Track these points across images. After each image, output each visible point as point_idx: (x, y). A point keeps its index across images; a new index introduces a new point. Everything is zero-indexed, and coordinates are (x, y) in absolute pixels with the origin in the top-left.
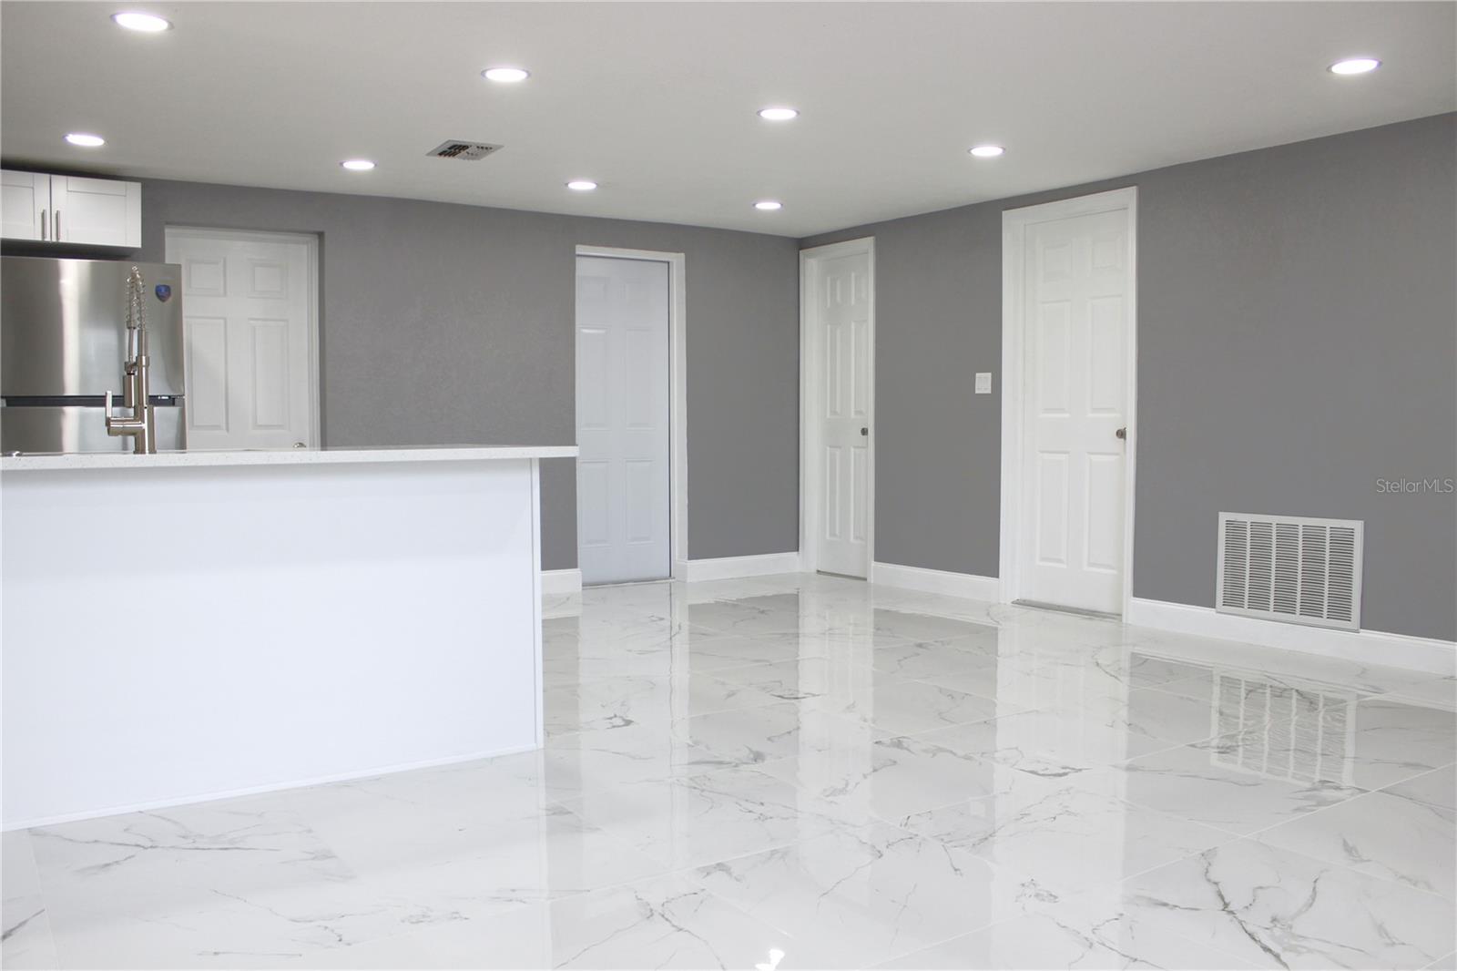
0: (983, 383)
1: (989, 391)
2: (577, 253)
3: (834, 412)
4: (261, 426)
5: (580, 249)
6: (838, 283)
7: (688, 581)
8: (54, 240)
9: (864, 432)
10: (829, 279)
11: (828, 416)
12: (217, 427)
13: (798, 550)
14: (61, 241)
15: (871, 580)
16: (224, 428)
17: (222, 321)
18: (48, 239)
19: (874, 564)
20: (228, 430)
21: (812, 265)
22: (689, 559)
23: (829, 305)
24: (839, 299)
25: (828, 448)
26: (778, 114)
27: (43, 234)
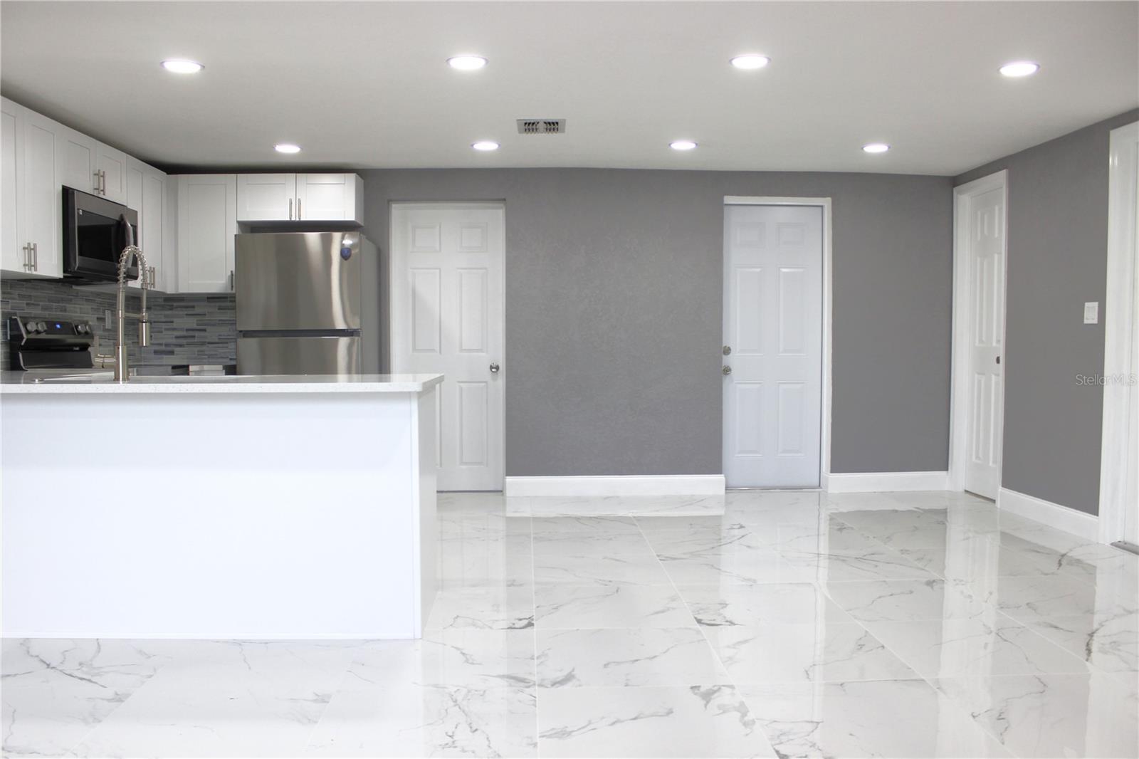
0: (1090, 315)
1: (1095, 321)
2: (725, 202)
3: (981, 341)
4: (465, 350)
5: (728, 200)
6: (986, 216)
7: (829, 492)
8: (298, 219)
9: (998, 360)
10: (979, 213)
11: (977, 344)
12: (433, 350)
13: (947, 470)
14: (302, 219)
15: (998, 504)
16: (438, 351)
17: (438, 271)
18: (293, 219)
19: (1000, 489)
20: (440, 352)
21: (965, 202)
22: (832, 472)
23: (979, 238)
24: (986, 232)
25: (976, 375)
26: (750, 62)
27: (291, 216)
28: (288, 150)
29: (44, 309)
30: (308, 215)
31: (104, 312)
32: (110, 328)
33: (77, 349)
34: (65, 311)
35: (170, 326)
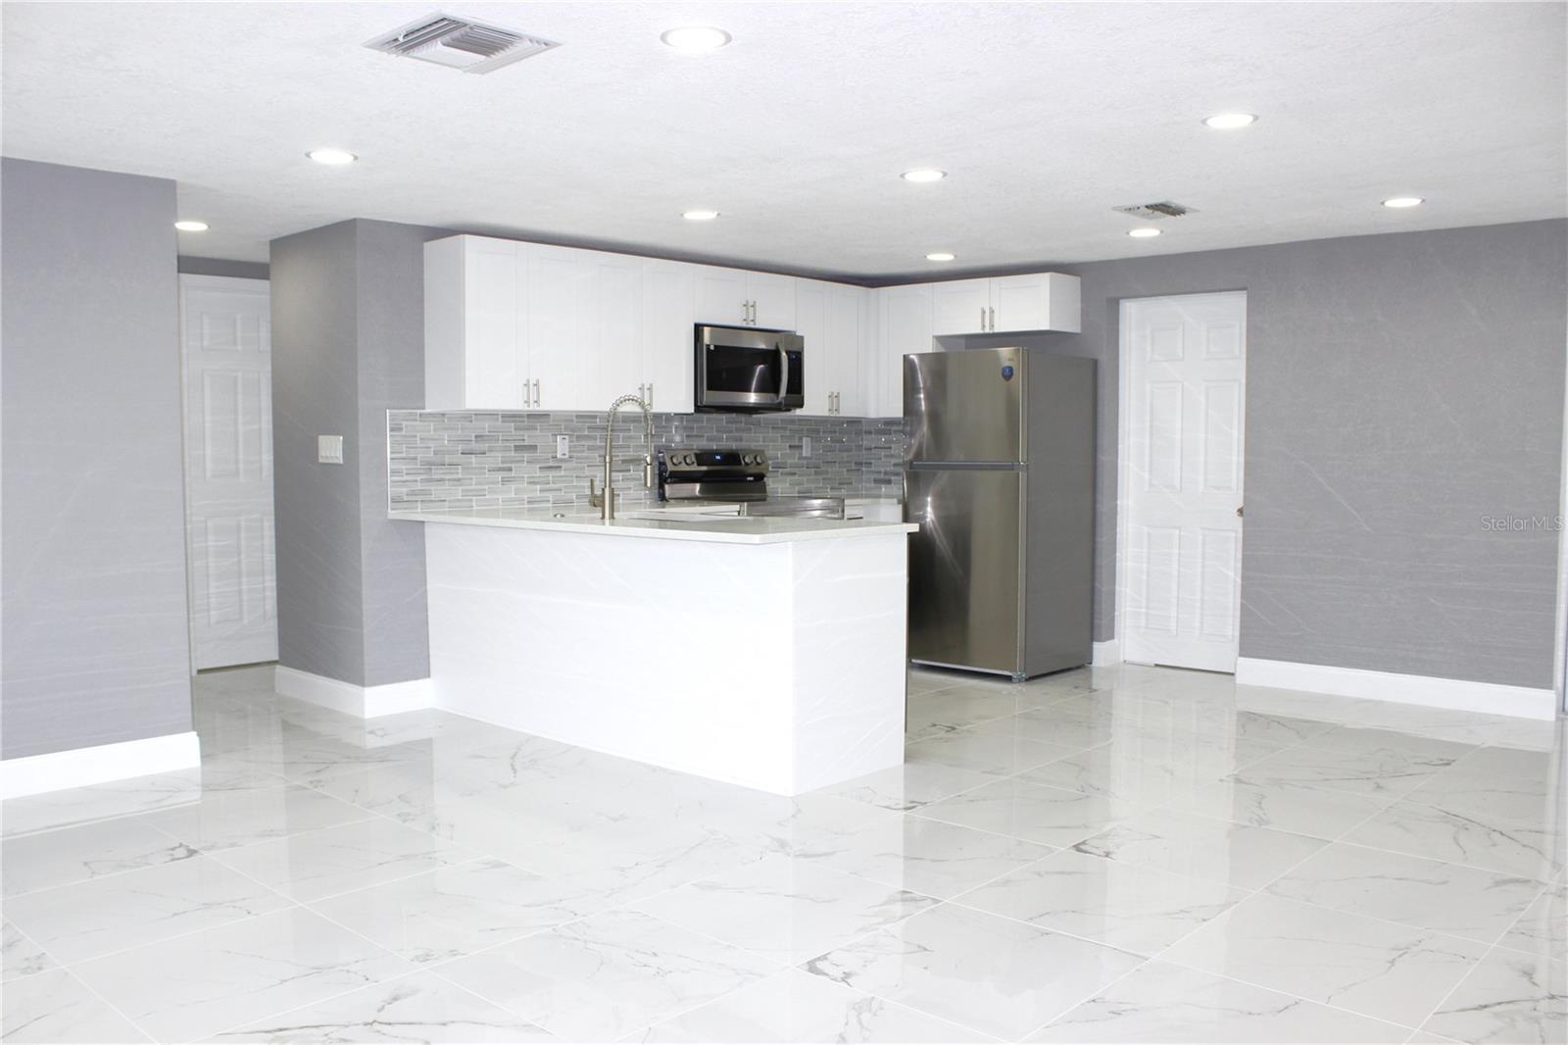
8: (990, 331)
14: (995, 331)
16: (1179, 488)
17: (1180, 384)
18: (986, 330)
27: (984, 326)
28: (941, 258)
29: (709, 439)
30: (1003, 325)
31: (801, 439)
32: (809, 455)
33: (751, 479)
34: (741, 440)
35: (888, 452)
